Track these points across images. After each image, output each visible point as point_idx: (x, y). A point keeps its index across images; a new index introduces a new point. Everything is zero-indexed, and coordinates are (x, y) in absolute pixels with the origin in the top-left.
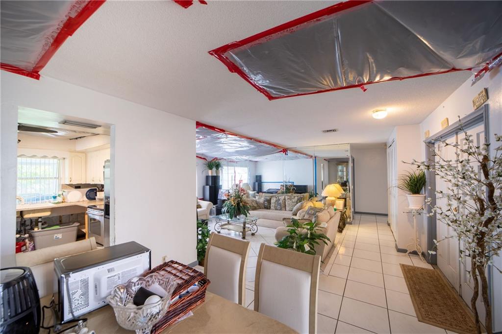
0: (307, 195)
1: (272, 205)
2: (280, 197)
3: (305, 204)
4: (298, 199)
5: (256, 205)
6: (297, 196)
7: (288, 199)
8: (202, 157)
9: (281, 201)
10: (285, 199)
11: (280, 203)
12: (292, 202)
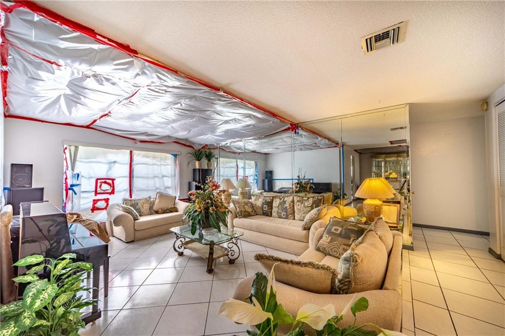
0: (328, 195)
1: (275, 210)
2: (286, 199)
3: (324, 211)
4: (314, 202)
5: (250, 210)
6: (313, 197)
7: (298, 201)
8: (187, 144)
9: (287, 205)
10: (293, 201)
11: (286, 207)
12: (304, 206)
